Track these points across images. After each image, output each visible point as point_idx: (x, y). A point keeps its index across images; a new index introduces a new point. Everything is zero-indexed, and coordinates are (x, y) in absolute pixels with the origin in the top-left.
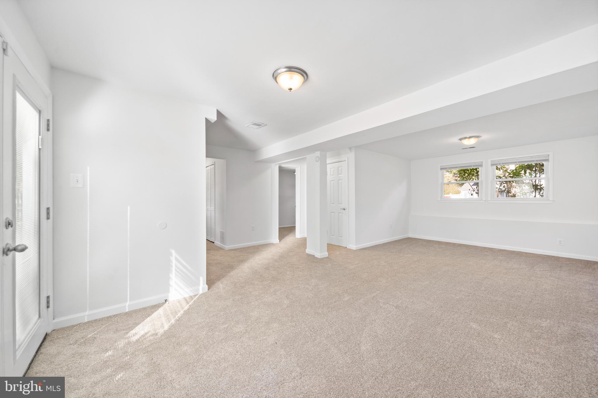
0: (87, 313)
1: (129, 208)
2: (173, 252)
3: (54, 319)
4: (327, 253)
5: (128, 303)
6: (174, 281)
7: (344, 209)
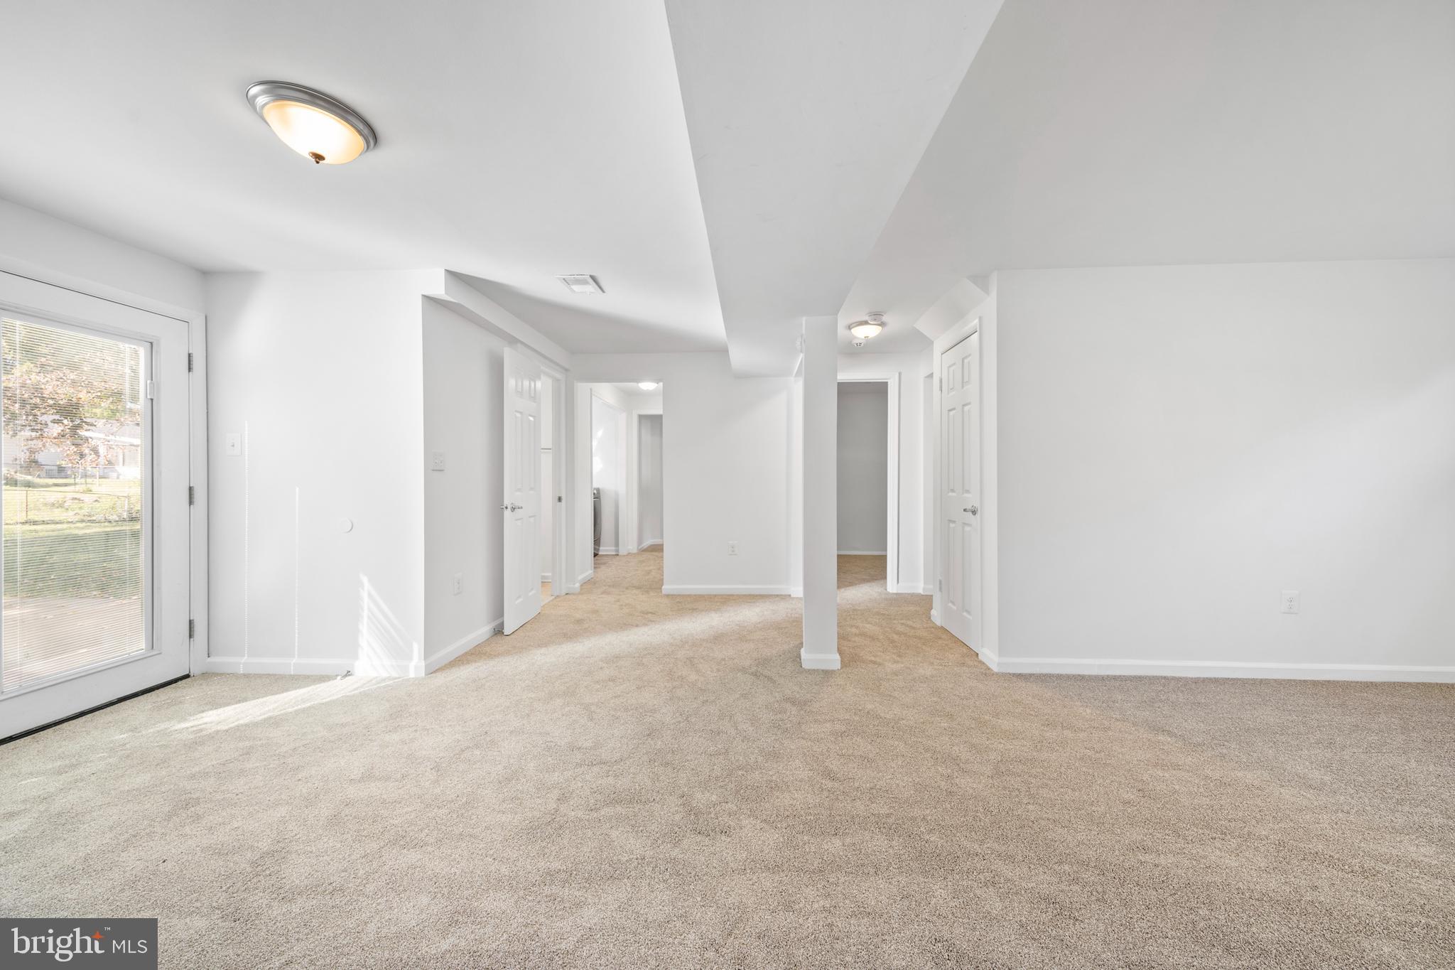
0: (245, 659)
1: (297, 489)
2: (365, 580)
3: (209, 657)
4: (838, 657)
5: (294, 661)
6: (367, 638)
7: (974, 512)
